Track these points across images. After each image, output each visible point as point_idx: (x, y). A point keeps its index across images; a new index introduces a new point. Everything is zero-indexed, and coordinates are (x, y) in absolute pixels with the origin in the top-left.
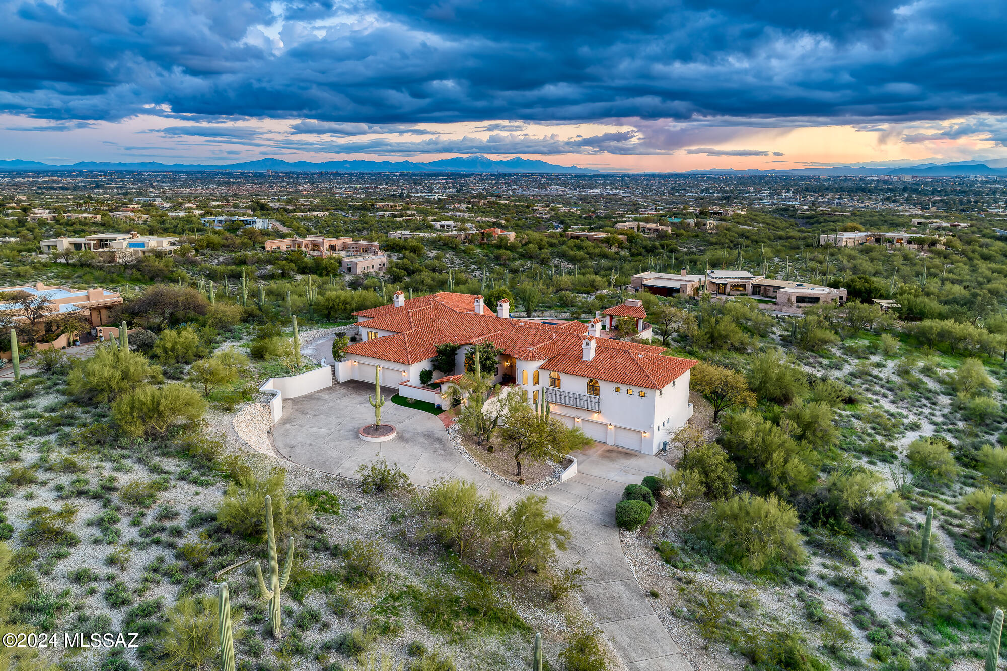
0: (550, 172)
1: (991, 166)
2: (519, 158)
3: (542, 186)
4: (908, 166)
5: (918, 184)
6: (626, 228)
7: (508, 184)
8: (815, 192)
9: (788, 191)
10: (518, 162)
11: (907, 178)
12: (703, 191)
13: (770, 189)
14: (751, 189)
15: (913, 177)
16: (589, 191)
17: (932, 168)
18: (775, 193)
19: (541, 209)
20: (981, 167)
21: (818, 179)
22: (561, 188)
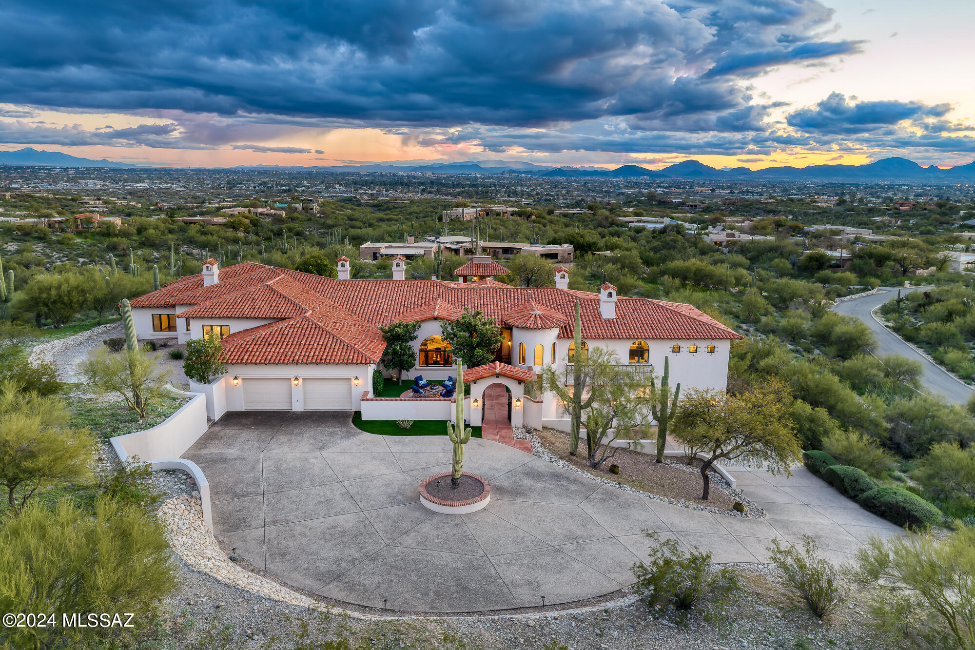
0: (76, 165)
1: (482, 166)
2: (31, 150)
3: (74, 180)
4: (425, 165)
5: (438, 178)
6: (236, 213)
7: (25, 179)
8: (363, 185)
9: (340, 185)
10: (29, 153)
11: (429, 174)
12: (261, 185)
13: (322, 182)
14: (305, 182)
15: (433, 174)
16: (135, 185)
17: (442, 167)
18: (329, 186)
19: (91, 202)
20: (475, 166)
21: (359, 174)
22: (99, 183)
